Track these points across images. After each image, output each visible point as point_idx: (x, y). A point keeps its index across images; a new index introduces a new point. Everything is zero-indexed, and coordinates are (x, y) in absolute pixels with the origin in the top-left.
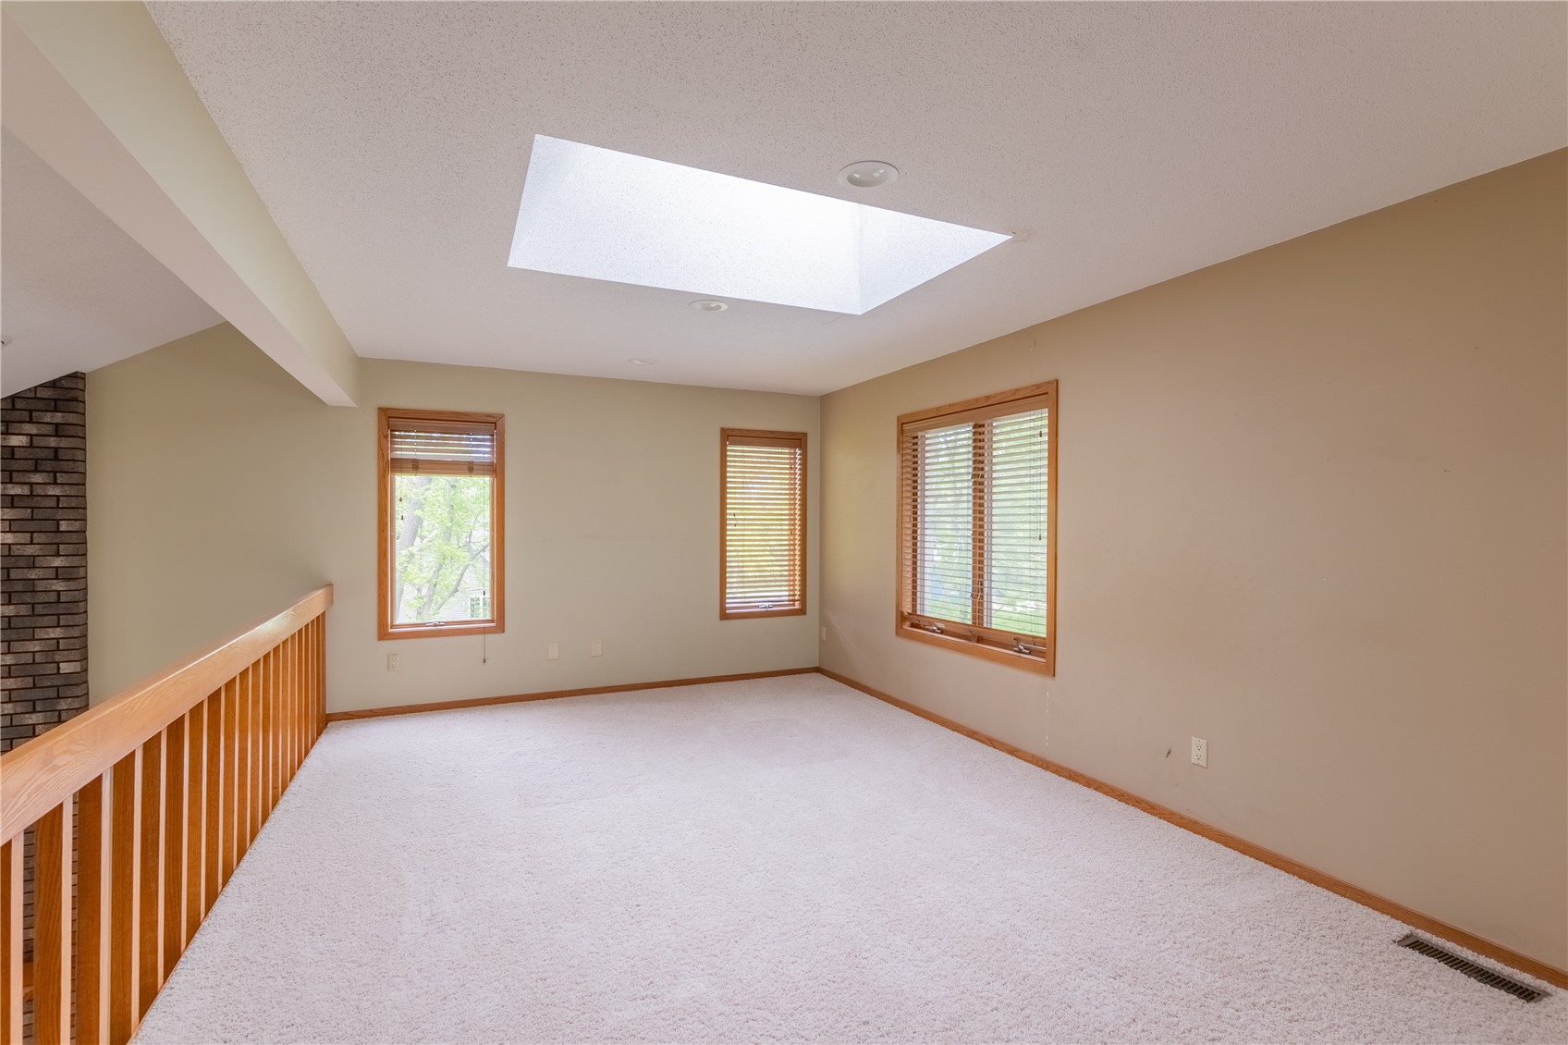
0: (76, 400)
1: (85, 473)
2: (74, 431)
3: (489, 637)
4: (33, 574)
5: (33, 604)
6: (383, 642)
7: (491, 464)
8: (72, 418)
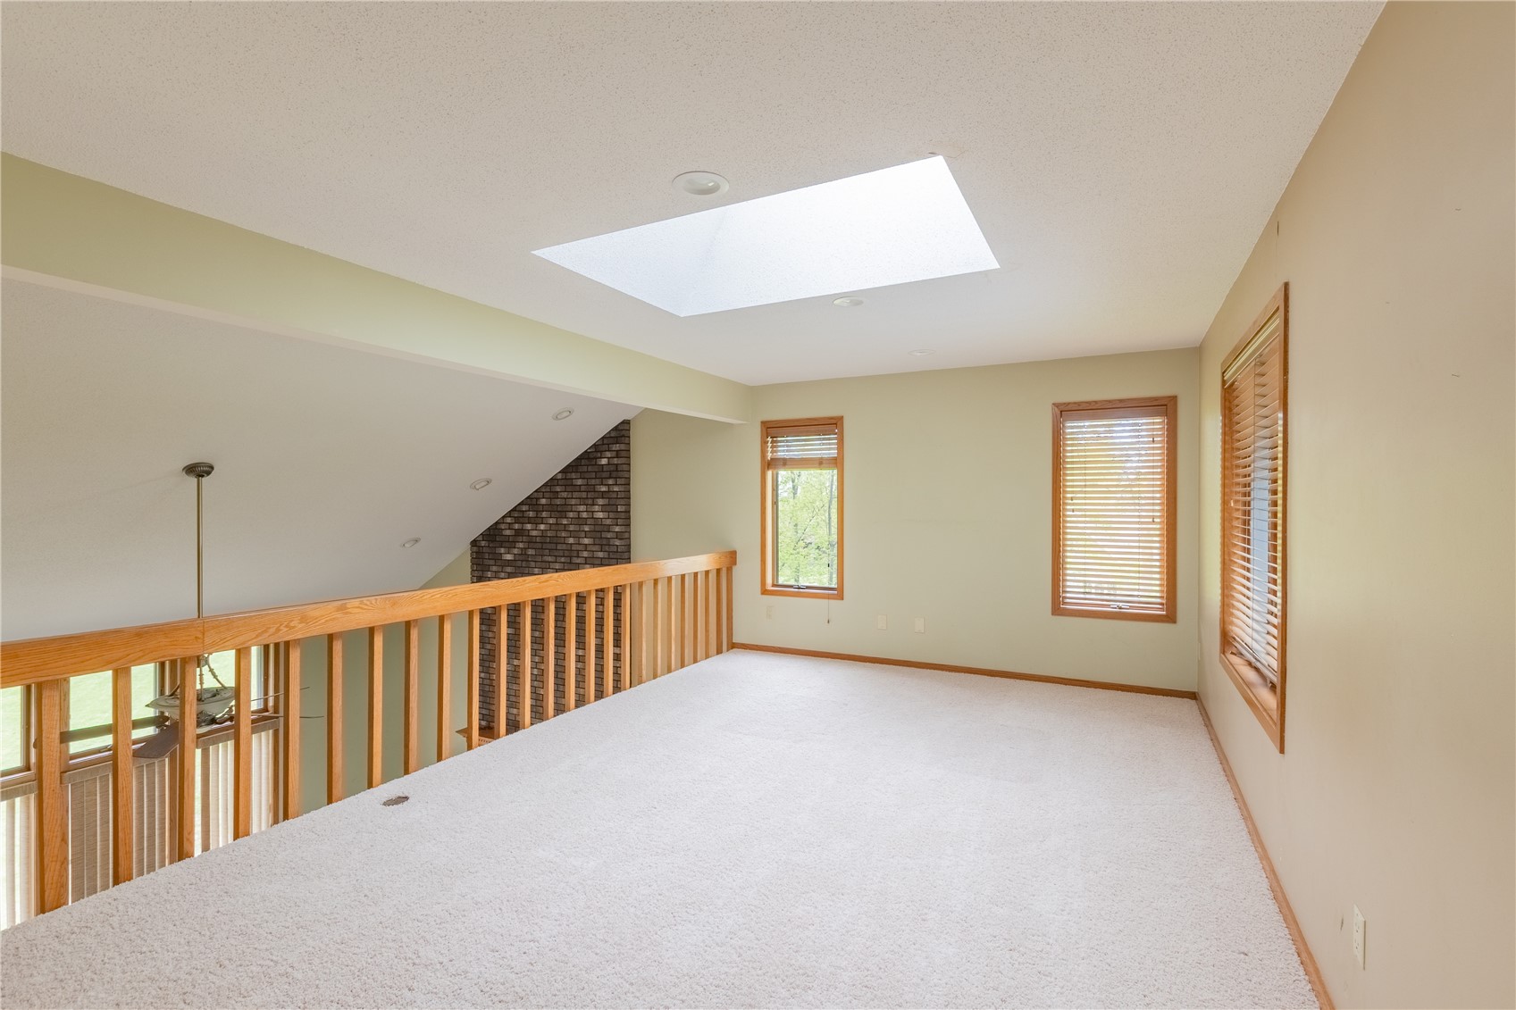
0: (623, 436)
1: (629, 478)
2: (625, 454)
3: (832, 601)
4: (609, 535)
5: (609, 552)
6: (763, 596)
7: (835, 459)
8: (623, 447)
